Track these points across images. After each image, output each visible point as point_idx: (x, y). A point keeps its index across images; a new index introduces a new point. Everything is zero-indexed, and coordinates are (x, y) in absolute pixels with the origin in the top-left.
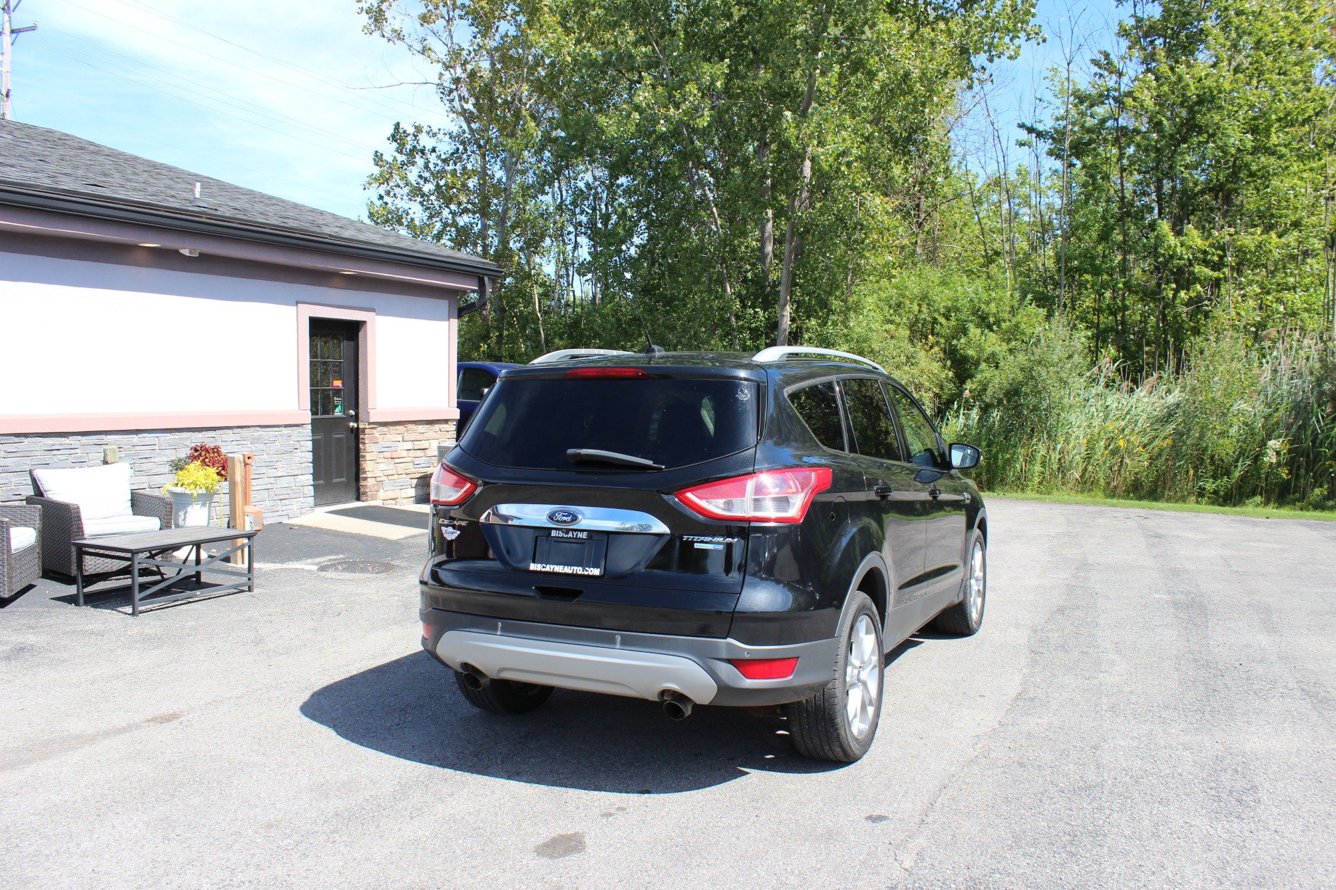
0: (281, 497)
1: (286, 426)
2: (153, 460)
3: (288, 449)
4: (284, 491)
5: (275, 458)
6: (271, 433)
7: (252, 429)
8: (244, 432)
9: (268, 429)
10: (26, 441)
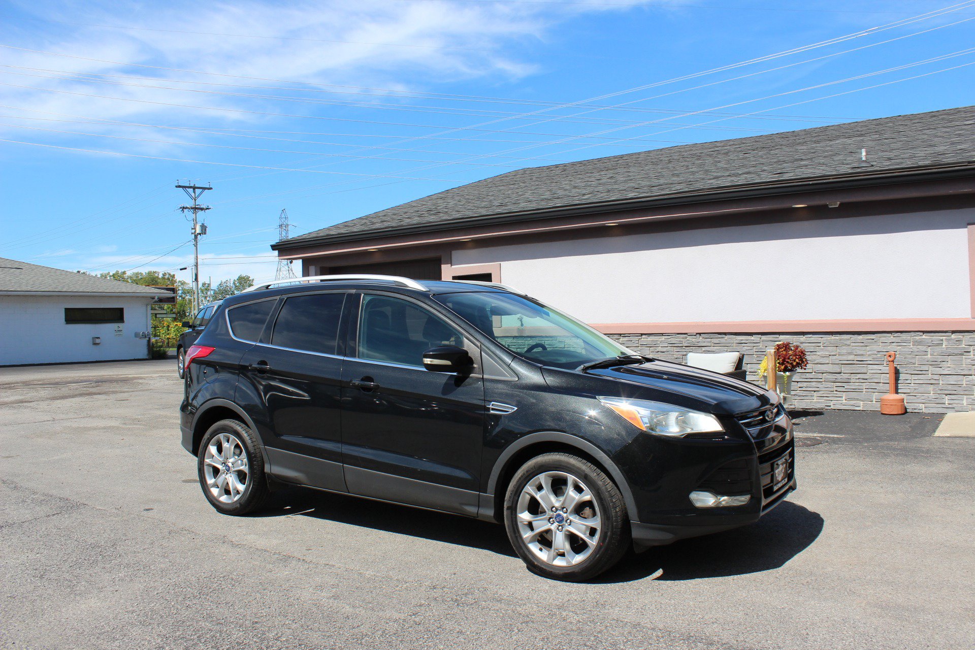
0: (946, 392)
1: (953, 332)
2: (818, 353)
3: (956, 352)
4: (950, 387)
5: (940, 358)
6: (936, 337)
7: (912, 333)
8: (904, 336)
9: (932, 334)
10: (727, 337)
